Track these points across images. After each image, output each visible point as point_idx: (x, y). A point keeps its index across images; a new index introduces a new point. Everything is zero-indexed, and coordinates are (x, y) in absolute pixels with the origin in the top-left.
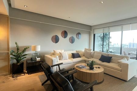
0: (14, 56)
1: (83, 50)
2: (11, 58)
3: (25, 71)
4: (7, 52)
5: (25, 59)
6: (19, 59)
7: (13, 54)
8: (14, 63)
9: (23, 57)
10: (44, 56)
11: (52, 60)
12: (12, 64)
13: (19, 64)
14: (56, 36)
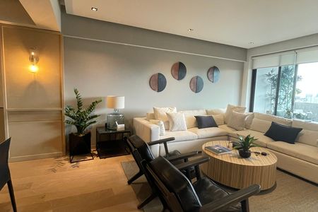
0: (73, 117)
1: (224, 110)
2: (67, 122)
3: (94, 150)
4: (60, 109)
5: (93, 125)
6: (83, 124)
7: (71, 113)
8: (72, 134)
9: (89, 121)
10: (132, 121)
11: (151, 131)
12: (68, 134)
13: (82, 135)
14: (159, 74)
